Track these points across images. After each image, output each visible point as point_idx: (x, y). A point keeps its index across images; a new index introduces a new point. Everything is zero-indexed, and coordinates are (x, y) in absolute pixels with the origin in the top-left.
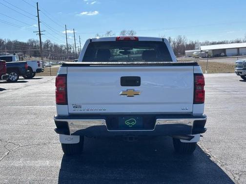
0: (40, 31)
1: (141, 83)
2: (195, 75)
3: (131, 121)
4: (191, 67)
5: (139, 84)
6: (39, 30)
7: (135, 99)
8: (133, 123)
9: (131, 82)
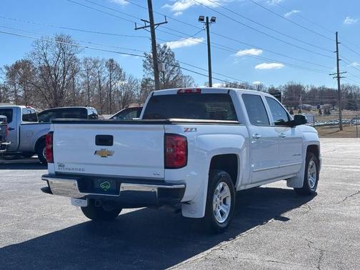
0: (338, 73)
1: (114, 143)
2: (166, 135)
3: (106, 185)
4: (162, 126)
5: (111, 144)
6: (338, 71)
7: (108, 160)
8: (108, 187)
9: (104, 140)
